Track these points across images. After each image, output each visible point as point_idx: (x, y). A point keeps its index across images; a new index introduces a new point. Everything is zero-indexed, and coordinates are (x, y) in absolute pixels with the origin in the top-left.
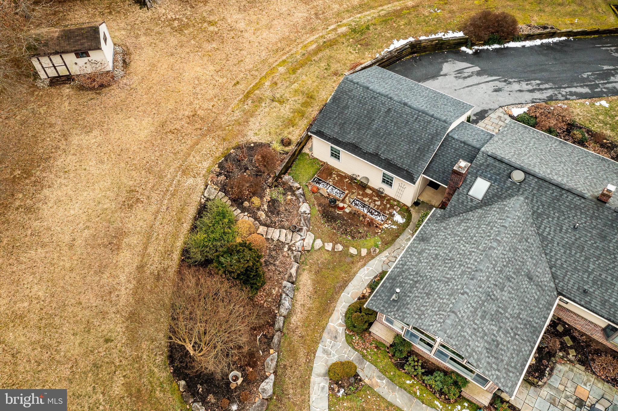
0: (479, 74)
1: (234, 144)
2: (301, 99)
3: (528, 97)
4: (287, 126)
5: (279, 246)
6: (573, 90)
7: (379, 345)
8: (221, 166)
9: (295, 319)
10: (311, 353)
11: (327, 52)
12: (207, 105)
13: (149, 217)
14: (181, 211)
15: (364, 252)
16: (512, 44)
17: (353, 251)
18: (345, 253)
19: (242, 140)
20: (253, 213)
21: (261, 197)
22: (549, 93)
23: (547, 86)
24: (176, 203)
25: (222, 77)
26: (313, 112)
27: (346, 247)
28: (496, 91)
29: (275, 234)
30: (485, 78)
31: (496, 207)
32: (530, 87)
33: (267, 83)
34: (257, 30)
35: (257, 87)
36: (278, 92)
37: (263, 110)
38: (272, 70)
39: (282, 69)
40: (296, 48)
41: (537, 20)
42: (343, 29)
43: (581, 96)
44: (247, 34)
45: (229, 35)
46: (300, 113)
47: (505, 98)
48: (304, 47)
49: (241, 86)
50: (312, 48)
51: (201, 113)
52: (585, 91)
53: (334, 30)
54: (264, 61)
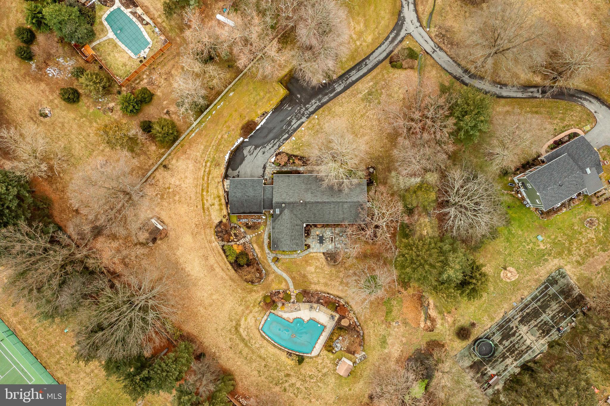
0: (255, 149)
1: (214, 227)
2: (217, 199)
3: (273, 150)
4: (221, 212)
5: (244, 243)
6: (283, 138)
8: (217, 236)
9: (259, 256)
10: (267, 260)
11: (210, 176)
12: (196, 219)
13: (213, 258)
14: (219, 252)
15: (262, 231)
16: (258, 128)
17: (260, 232)
18: (258, 235)
19: (215, 225)
20: (233, 241)
21: (231, 236)
22: (278, 144)
23: (276, 141)
24: (216, 252)
25: (191, 207)
26: (223, 201)
27: (257, 232)
28: (263, 153)
29: (242, 241)
30: (258, 149)
31: (283, 214)
32: (272, 145)
33: (205, 201)
34: (184, 181)
35: (203, 204)
36: (210, 202)
37: (212, 211)
38: (202, 195)
39: (204, 193)
40: (201, 181)
41: (260, 112)
42: (208, 164)
43: (287, 139)
44: (183, 185)
45: (177, 189)
46: (221, 205)
47: (267, 155)
48: (203, 179)
49: (199, 207)
50: (206, 178)
51: (197, 223)
52: (287, 135)
53: (206, 165)
54: (196, 193)
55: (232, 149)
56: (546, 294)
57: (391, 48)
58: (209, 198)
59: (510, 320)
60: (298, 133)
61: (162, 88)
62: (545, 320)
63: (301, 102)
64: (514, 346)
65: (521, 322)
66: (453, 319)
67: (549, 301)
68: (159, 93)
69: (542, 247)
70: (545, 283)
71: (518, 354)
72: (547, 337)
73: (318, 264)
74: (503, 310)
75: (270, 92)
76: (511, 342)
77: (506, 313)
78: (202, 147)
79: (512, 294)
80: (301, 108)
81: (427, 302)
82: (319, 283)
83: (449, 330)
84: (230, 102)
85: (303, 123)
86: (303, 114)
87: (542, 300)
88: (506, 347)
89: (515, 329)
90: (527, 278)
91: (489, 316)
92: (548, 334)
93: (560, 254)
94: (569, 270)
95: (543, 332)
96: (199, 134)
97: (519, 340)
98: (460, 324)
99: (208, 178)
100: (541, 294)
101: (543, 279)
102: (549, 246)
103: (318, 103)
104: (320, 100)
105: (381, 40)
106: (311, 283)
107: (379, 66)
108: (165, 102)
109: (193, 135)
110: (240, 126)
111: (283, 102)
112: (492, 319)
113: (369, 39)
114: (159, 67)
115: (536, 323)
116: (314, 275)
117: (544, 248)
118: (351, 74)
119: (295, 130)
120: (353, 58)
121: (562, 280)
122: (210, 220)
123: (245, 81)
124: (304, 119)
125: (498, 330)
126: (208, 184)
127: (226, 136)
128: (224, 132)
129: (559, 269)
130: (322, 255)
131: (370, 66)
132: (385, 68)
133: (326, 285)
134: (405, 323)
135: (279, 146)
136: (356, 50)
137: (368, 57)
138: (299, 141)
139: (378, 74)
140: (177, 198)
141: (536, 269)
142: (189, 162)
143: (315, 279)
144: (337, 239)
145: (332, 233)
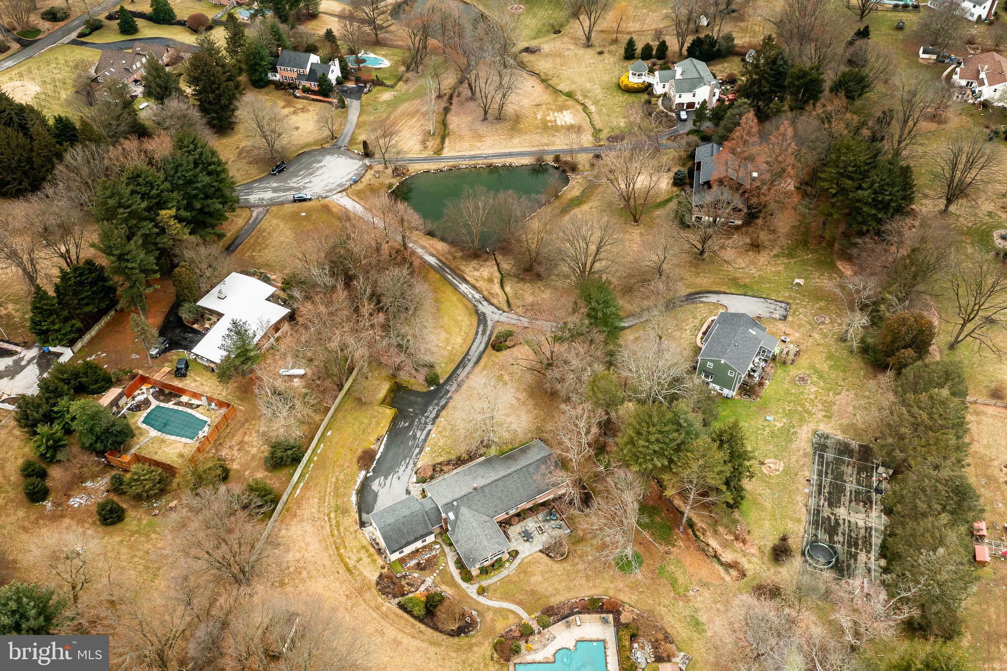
0: (386, 478)
1: (374, 586)
2: (363, 551)
3: (409, 470)
4: (375, 563)
5: (427, 589)
6: (415, 453)
7: (478, 576)
8: (383, 594)
9: (457, 597)
10: (469, 597)
11: (342, 529)
12: (344, 588)
13: (392, 628)
14: (397, 615)
15: (444, 564)
16: (378, 457)
17: (441, 568)
18: (441, 571)
19: (374, 582)
20: (410, 592)
21: (404, 586)
22: (411, 462)
23: (408, 460)
24: (393, 616)
25: (330, 577)
26: (372, 550)
27: (438, 569)
28: (399, 478)
29: (422, 589)
30: (390, 478)
31: (460, 516)
32: (404, 466)
33: (347, 560)
34: (306, 550)
35: (346, 565)
36: (354, 558)
37: (361, 568)
38: (340, 555)
39: (342, 551)
40: (331, 539)
41: (373, 439)
42: (333, 515)
43: (420, 453)
44: (307, 556)
45: (301, 564)
46: (370, 555)
47: (405, 479)
48: (333, 536)
49: (341, 571)
50: (336, 532)
51: (347, 593)
52: (417, 450)
53: (329, 518)
54: (330, 556)
55: (356, 487)
56: (827, 463)
57: (486, 338)
58: (350, 554)
59: (818, 511)
60: (430, 441)
61: (237, 461)
62: (853, 490)
63: (416, 415)
64: (850, 536)
65: (831, 505)
66: (755, 547)
67: (836, 468)
68: (235, 466)
69: (779, 425)
70: (815, 453)
71: (864, 542)
72: (874, 506)
73: (542, 568)
74: (801, 505)
75: (374, 417)
76: (844, 534)
77: (806, 506)
78: (316, 500)
79: (794, 483)
80: (420, 419)
81: (711, 550)
82: (558, 592)
83: (763, 563)
84: (331, 442)
85: (430, 431)
86: (426, 423)
87: (829, 471)
88: (844, 542)
89: (833, 518)
90: (794, 459)
91: (792, 520)
92: (871, 502)
93: (802, 420)
94: (825, 428)
95: (865, 504)
96: (306, 487)
97: (849, 526)
98: (769, 548)
99: (339, 531)
100: (822, 466)
101: (810, 450)
102: (785, 420)
103: (437, 408)
104: (437, 405)
105: (472, 336)
106: (547, 597)
107: (484, 356)
108: (247, 473)
109: (298, 491)
110: (355, 460)
111: (394, 421)
112: (799, 521)
113: (459, 340)
114: (227, 440)
115: (848, 498)
116: (545, 585)
117: (782, 424)
118: (459, 372)
119: (425, 440)
120: (451, 361)
121: (828, 441)
122: (364, 579)
123: (340, 416)
124: (429, 427)
125: (817, 529)
126: (342, 538)
127: (342, 477)
128: (337, 473)
129: (815, 433)
130: (541, 554)
131: (474, 359)
132: (491, 355)
133: (569, 589)
134: (705, 585)
135: (415, 464)
136: (451, 354)
137: (467, 354)
138: (436, 448)
139: (486, 363)
140: (304, 574)
141: (793, 446)
142: (305, 524)
143: (550, 589)
144: (547, 527)
145: (536, 522)
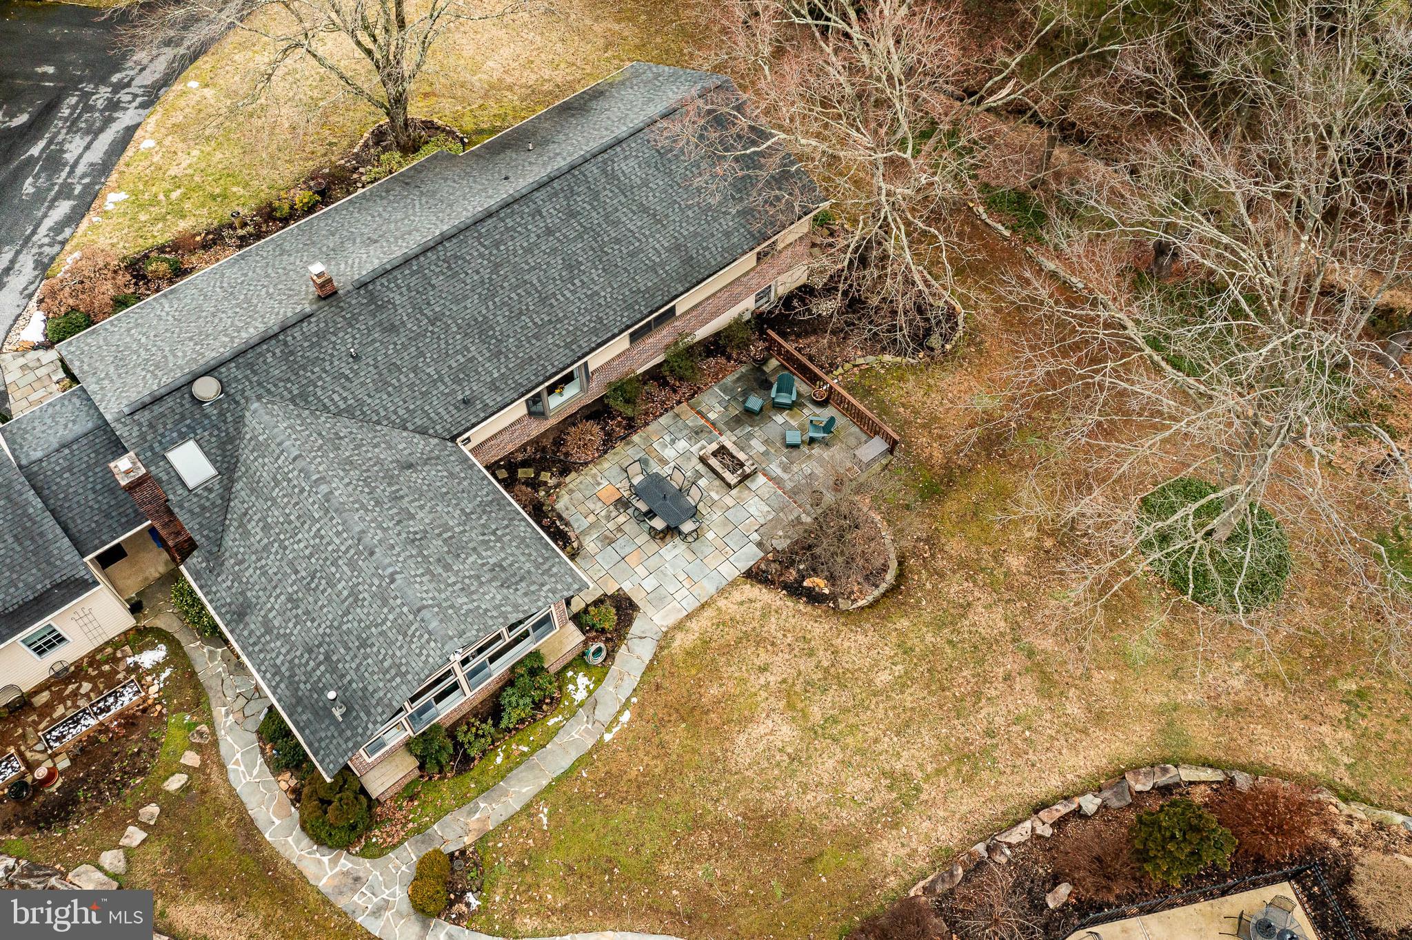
3: (8, 297)
6: (48, 223)
7: (409, 792)
15: (191, 759)
17: (175, 783)
22: (27, 261)
23: (6, 256)
27: (157, 795)
31: (246, 454)
43: (72, 219)
52: (63, 208)
60: (129, 168)
82: (905, 790)
104: (175, 41)
130: (758, 591)
133: (963, 762)
135: (44, 265)
138: (160, 190)
143: (858, 785)
144: (757, 446)
145: (697, 432)
